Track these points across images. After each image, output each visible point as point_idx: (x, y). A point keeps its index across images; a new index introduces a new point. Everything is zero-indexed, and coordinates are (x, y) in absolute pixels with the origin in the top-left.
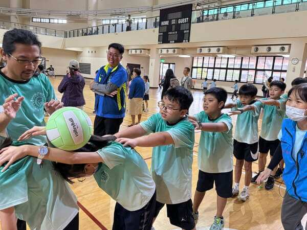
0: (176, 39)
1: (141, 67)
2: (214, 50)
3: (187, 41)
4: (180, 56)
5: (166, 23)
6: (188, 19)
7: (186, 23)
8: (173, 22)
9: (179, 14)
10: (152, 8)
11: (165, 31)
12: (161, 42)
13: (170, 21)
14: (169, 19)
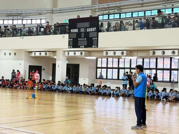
0: (86, 44)
1: (43, 68)
2: (118, 53)
3: (96, 46)
4: (87, 58)
5: (76, 31)
6: (95, 28)
7: (94, 31)
8: (82, 30)
9: (87, 24)
10: (52, 10)
11: (75, 37)
12: (71, 47)
13: (79, 29)
14: (78, 27)
